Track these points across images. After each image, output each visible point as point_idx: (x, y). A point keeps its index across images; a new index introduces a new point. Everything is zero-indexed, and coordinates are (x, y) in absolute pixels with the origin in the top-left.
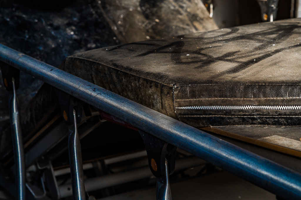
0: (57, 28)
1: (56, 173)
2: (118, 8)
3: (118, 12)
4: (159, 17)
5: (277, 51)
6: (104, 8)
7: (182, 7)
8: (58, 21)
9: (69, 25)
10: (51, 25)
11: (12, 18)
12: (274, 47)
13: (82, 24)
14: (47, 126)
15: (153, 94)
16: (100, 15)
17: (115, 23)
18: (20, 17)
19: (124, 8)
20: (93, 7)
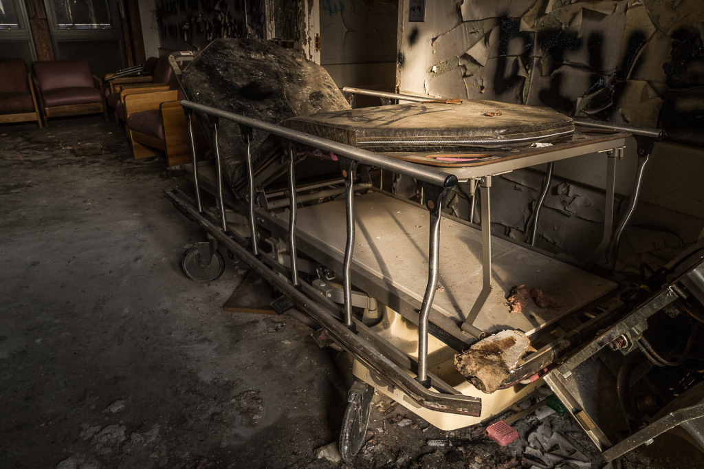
0: (261, 111)
1: (267, 196)
2: (297, 100)
3: (297, 103)
4: (321, 106)
5: (405, 117)
6: (289, 100)
7: (334, 101)
8: (262, 107)
9: (268, 109)
10: (258, 109)
11: (234, 104)
12: (403, 115)
13: (276, 109)
14: (268, 163)
15: (342, 136)
16: (286, 104)
17: (295, 109)
18: (239, 104)
19: (300, 100)
20: (282, 99)
